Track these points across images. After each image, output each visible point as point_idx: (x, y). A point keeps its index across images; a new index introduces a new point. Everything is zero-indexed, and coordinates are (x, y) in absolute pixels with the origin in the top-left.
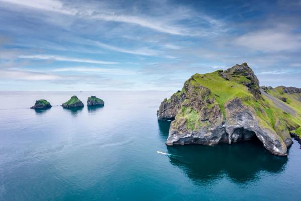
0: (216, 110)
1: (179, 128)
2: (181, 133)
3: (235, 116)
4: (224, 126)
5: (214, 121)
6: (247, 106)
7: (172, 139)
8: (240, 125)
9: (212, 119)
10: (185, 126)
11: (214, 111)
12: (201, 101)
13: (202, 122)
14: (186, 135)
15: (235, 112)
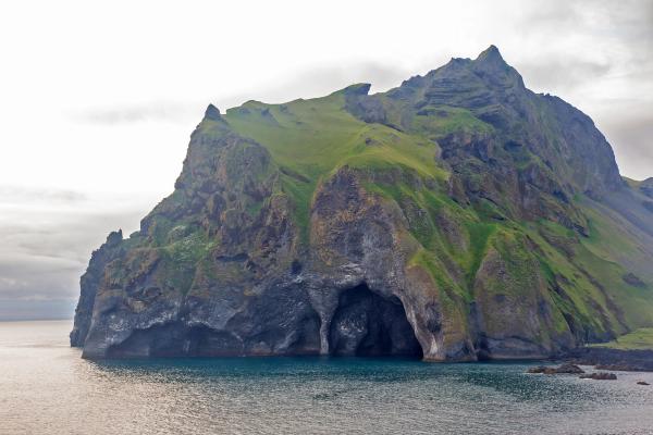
0: (275, 217)
1: (132, 285)
2: (139, 306)
3: (341, 237)
4: (299, 278)
5: (267, 261)
6: (377, 196)
7: (104, 334)
8: (355, 273)
9: (260, 252)
10: (154, 277)
11: (269, 221)
12: (223, 189)
13: (220, 265)
14: (157, 314)
15: (339, 224)
